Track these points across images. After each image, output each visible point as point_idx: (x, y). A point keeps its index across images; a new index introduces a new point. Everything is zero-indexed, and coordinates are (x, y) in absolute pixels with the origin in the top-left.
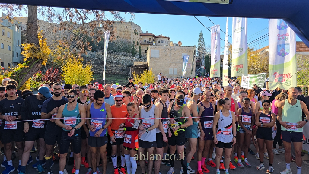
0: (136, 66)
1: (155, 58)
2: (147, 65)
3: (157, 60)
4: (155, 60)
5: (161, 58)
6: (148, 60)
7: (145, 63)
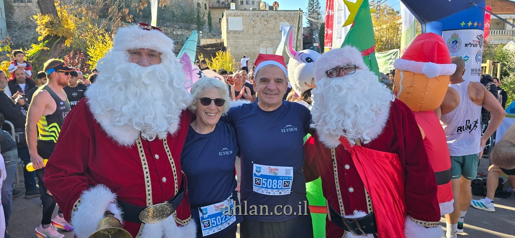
0: (205, 46)
1: (235, 32)
2: (222, 44)
3: (238, 35)
4: (235, 35)
5: (246, 31)
6: (224, 35)
7: (219, 41)
